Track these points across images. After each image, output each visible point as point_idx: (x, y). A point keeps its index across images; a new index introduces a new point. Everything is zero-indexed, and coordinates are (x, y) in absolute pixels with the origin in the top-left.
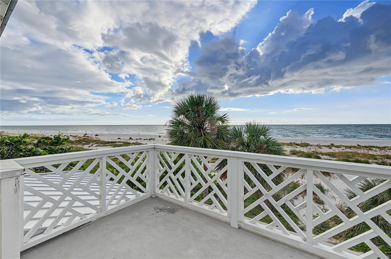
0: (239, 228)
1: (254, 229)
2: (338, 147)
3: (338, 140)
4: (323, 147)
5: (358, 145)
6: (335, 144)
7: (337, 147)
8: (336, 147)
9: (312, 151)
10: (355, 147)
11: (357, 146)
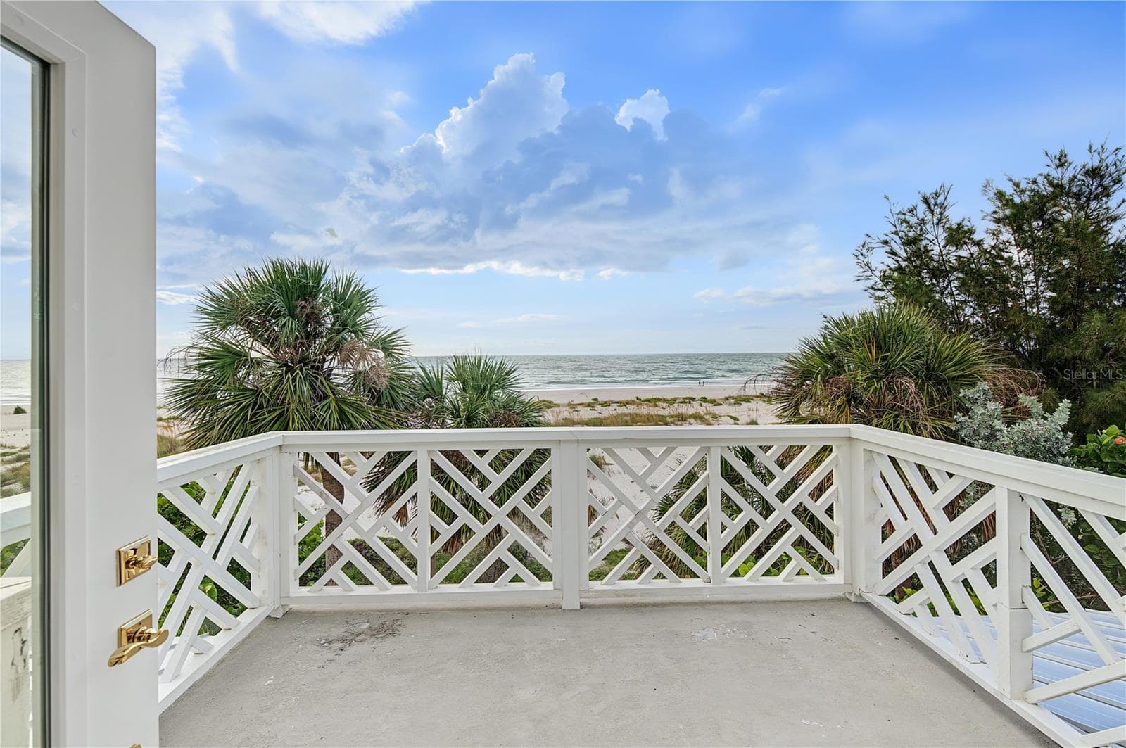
0: (582, 607)
1: (618, 596)
2: (605, 406)
3: (605, 390)
4: (580, 408)
5: (638, 399)
6: (601, 400)
7: (605, 404)
8: (601, 404)
9: (563, 419)
10: (632, 403)
11: (636, 399)
